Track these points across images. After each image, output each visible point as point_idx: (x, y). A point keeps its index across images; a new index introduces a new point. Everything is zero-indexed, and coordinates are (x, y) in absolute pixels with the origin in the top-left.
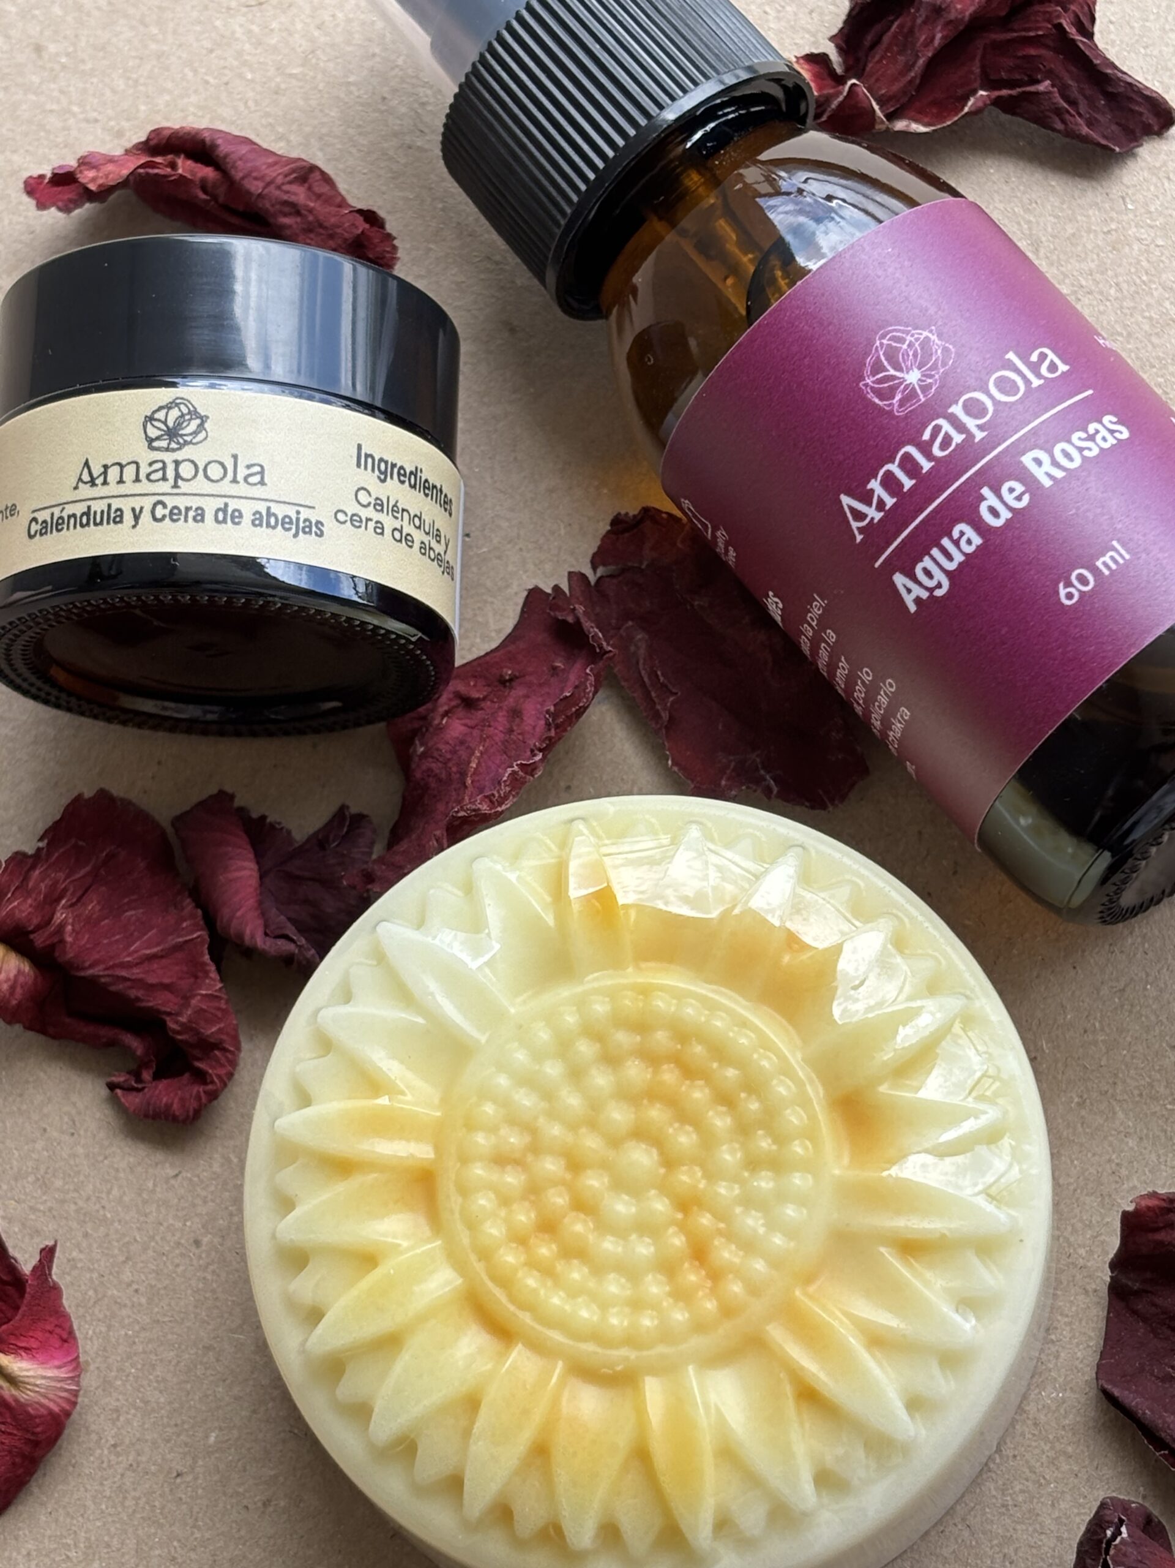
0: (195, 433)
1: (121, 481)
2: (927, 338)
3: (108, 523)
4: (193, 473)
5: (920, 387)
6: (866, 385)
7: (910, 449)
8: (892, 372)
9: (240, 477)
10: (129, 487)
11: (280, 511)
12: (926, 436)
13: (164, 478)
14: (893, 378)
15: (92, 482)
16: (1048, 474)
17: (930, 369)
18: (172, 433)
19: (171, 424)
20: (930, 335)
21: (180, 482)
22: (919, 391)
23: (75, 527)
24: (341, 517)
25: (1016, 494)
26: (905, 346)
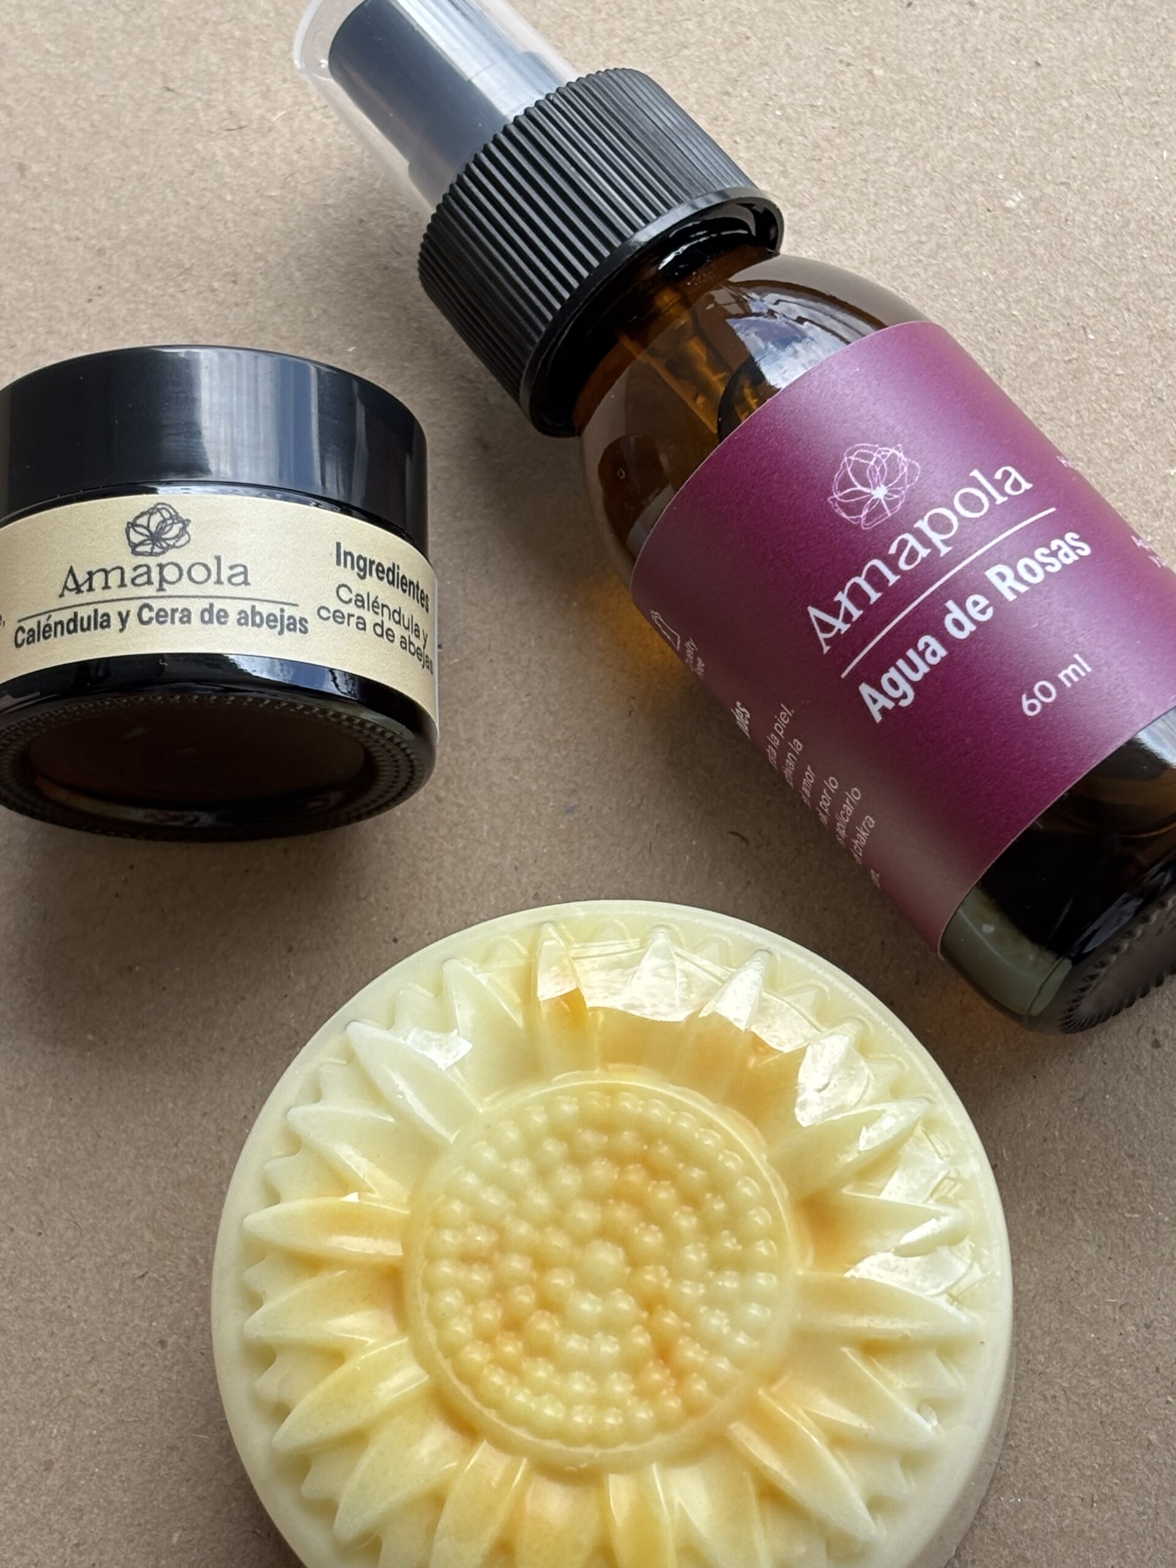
0: (178, 537)
1: (106, 587)
2: (894, 454)
3: (96, 628)
4: (177, 576)
5: (888, 503)
6: (834, 500)
7: (877, 563)
8: (859, 487)
9: (224, 578)
10: (114, 592)
11: (264, 609)
12: (893, 550)
13: (149, 582)
14: (860, 493)
15: (78, 589)
16: (1012, 589)
17: (897, 485)
18: (155, 538)
19: (153, 529)
20: (897, 452)
21: (165, 586)
22: (885, 506)
23: (62, 633)
24: (324, 613)
25: (980, 607)
26: (872, 463)
